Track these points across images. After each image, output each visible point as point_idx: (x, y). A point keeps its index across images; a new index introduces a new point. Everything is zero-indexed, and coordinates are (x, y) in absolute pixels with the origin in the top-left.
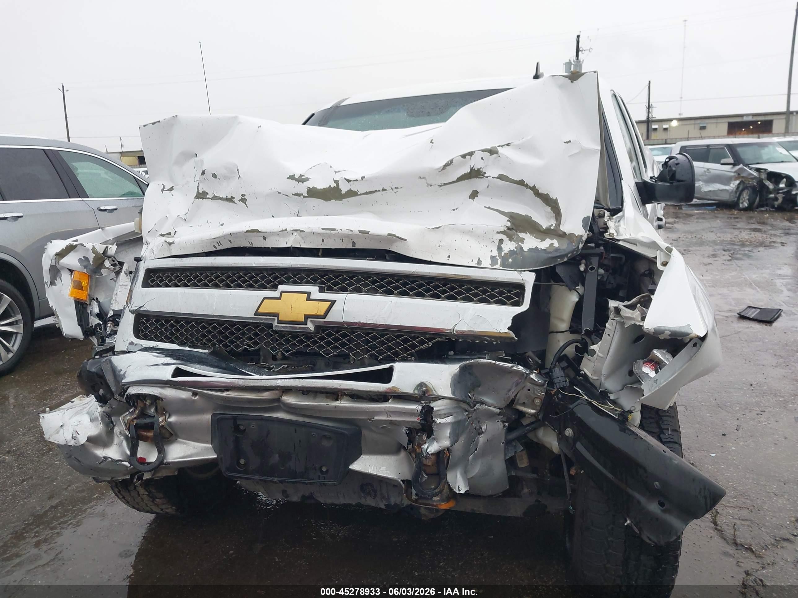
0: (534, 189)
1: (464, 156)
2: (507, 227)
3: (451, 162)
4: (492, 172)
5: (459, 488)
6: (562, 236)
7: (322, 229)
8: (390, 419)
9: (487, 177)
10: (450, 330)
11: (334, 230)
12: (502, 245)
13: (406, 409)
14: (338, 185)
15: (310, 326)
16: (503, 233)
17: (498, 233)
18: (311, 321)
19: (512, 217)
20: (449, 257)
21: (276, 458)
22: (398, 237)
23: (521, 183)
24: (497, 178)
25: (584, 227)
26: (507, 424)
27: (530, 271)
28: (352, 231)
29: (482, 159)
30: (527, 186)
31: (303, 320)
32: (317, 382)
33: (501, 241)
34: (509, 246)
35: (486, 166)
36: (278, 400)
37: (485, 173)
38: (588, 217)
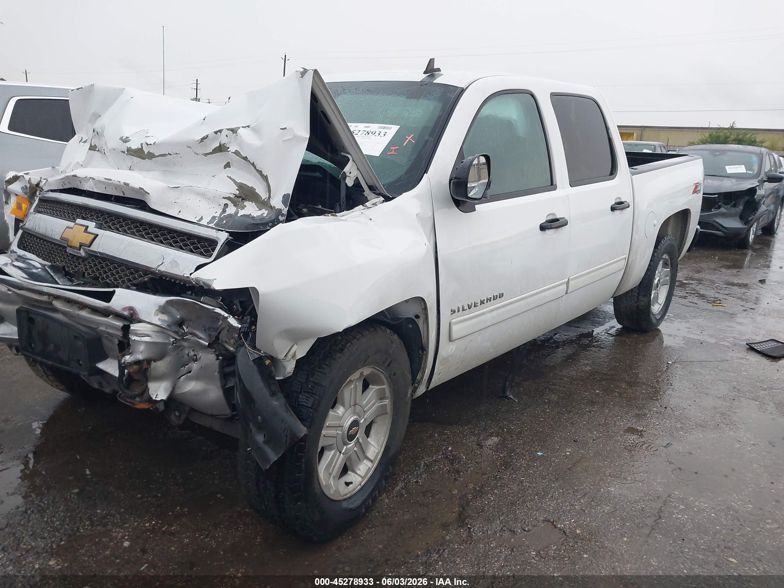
0: (253, 164)
1: (216, 133)
2: (234, 194)
3: (207, 136)
4: (232, 149)
5: (157, 395)
6: (271, 207)
7: (105, 179)
8: (107, 330)
9: (228, 151)
10: (154, 268)
11: (111, 180)
12: (227, 209)
13: (115, 324)
14: (142, 147)
15: (82, 253)
16: (229, 198)
17: (223, 198)
18: (83, 248)
19: (241, 187)
20: (180, 212)
21: (51, 347)
22: (144, 191)
23: (245, 158)
24: (234, 153)
25: (284, 202)
26: (220, 358)
27: (227, 232)
28: (120, 182)
29: (227, 136)
30: (249, 161)
31: (78, 246)
32: (66, 293)
33: (226, 205)
34: (231, 210)
35: (230, 142)
36: (51, 303)
37: (228, 148)
38: (288, 194)
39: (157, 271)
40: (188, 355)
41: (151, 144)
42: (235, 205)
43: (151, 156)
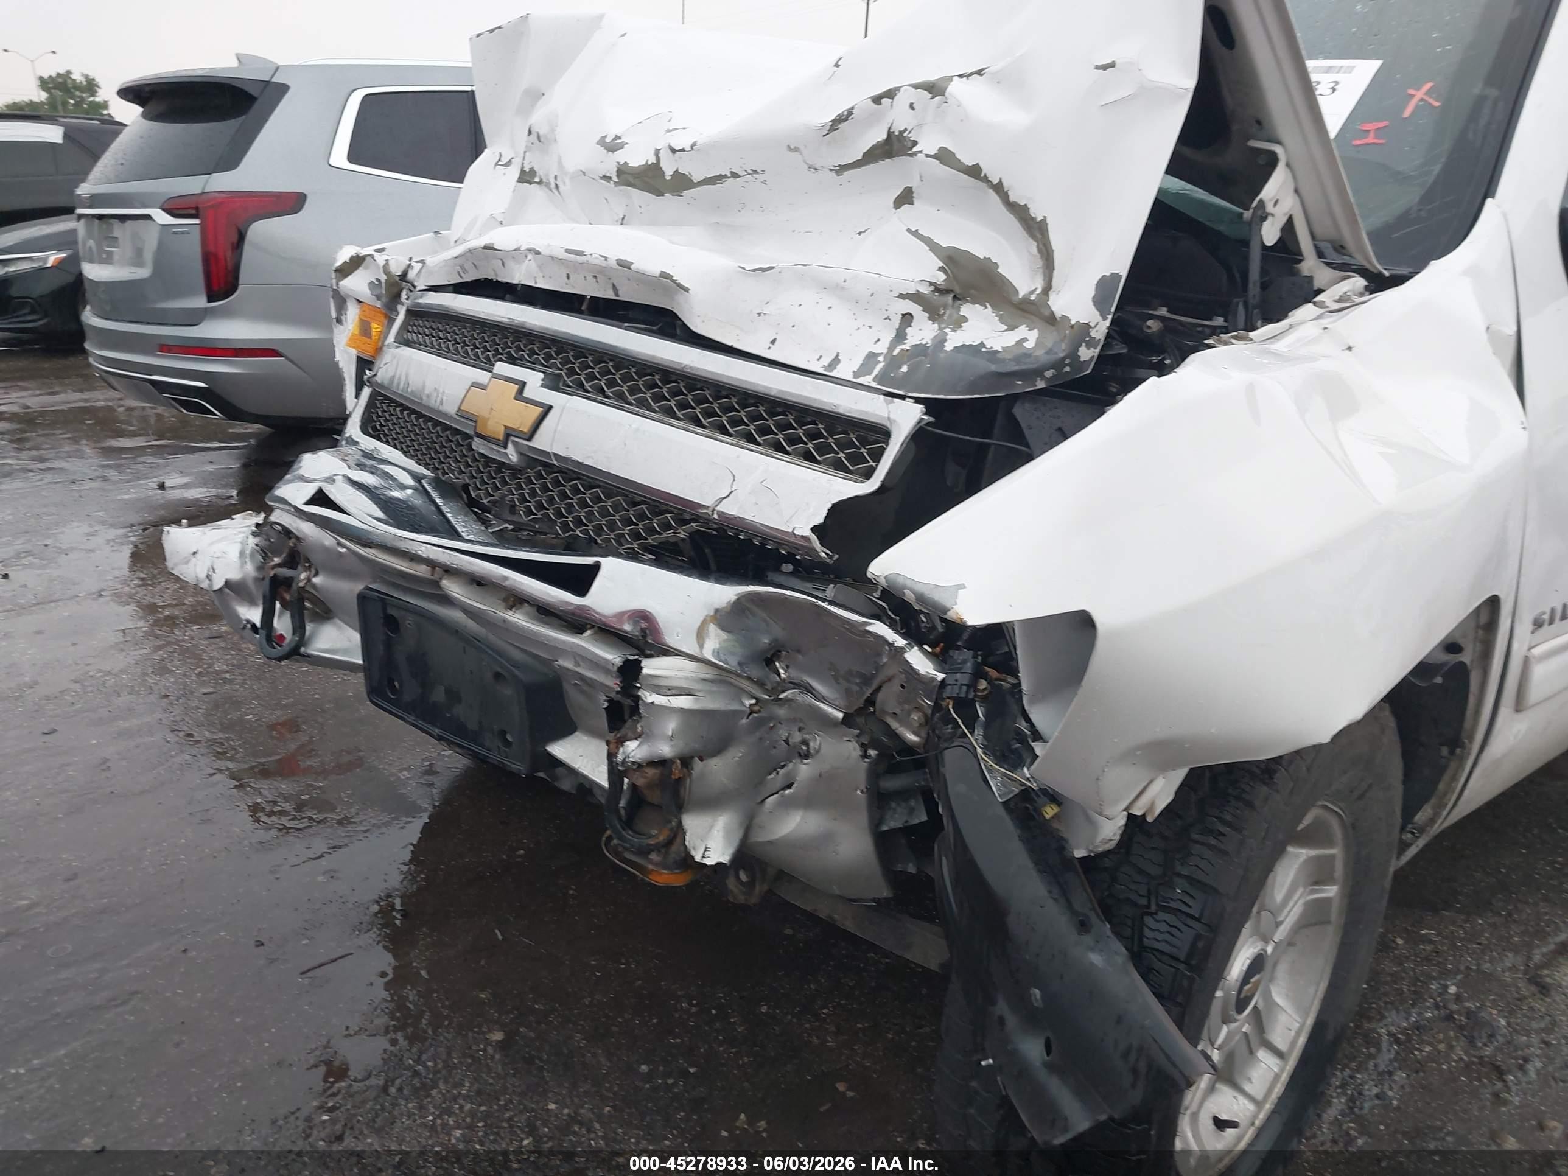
0: (999, 188)
1: (877, 100)
2: (931, 284)
3: (850, 112)
4: (928, 144)
5: (706, 851)
6: (1052, 320)
7: (568, 251)
8: (578, 669)
9: (915, 154)
10: (707, 507)
11: (581, 253)
12: (908, 330)
13: (600, 657)
14: (658, 159)
15: (512, 455)
16: (916, 298)
17: (902, 296)
18: (513, 442)
19: (952, 259)
20: (773, 342)
21: (439, 695)
22: (674, 281)
23: (974, 172)
24: (935, 157)
25: (1100, 301)
26: (872, 753)
28: (606, 258)
29: (912, 106)
30: (986, 179)
31: (501, 438)
33: (907, 318)
34: (923, 332)
35: (920, 125)
36: (436, 584)
37: (915, 143)
38: (1115, 277)
39: (716, 516)
40: (787, 742)
41: (683, 150)
42: (934, 314)
43: (681, 183)
